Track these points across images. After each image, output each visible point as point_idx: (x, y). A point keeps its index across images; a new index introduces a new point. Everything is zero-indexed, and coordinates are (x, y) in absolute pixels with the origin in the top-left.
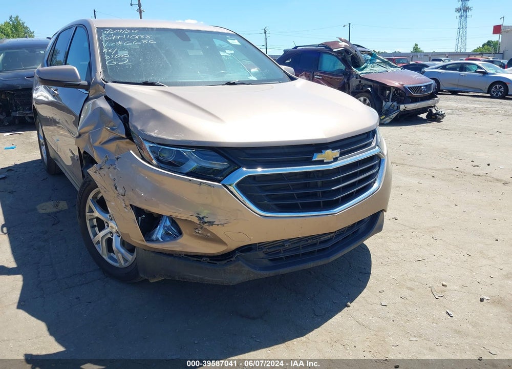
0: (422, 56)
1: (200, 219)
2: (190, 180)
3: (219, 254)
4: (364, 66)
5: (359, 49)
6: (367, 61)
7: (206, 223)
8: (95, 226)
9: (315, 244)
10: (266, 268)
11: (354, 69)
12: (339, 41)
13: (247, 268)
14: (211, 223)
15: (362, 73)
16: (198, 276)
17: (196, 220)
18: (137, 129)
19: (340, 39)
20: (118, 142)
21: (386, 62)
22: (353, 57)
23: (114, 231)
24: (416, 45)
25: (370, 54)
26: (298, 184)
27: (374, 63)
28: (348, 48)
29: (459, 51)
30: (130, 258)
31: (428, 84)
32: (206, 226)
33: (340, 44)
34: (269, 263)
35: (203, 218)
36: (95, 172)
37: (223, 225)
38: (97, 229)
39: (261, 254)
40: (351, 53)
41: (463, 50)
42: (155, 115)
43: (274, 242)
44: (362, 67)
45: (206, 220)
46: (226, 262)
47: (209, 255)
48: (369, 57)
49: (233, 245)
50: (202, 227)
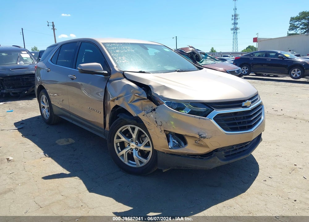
0: (218, 54)
1: (200, 136)
2: (195, 117)
3: (204, 154)
4: (202, 61)
5: (199, 51)
6: (203, 58)
7: (202, 137)
8: (119, 147)
9: (242, 147)
10: (224, 160)
11: (198, 62)
12: (189, 47)
13: (218, 160)
14: (204, 138)
15: (202, 65)
16: (194, 165)
17: (198, 136)
18: (158, 95)
19: (189, 46)
20: (142, 101)
21: (213, 58)
22: (197, 56)
23: (133, 148)
24: (213, 48)
25: (204, 54)
26: (231, 118)
27: (206, 59)
28: (194, 51)
29: (234, 51)
30: (145, 161)
31: (238, 69)
32: (202, 139)
33: (189, 49)
34: (225, 158)
35: (201, 135)
36: (144, 115)
37: (209, 138)
38: (119, 148)
39: (223, 153)
40: (196, 54)
41: (236, 51)
42: (166, 88)
43: (229, 146)
44: (201, 61)
45: (202, 136)
46: (209, 157)
47: (200, 154)
48: (204, 56)
49: (212, 148)
50: (200, 139)
